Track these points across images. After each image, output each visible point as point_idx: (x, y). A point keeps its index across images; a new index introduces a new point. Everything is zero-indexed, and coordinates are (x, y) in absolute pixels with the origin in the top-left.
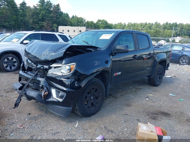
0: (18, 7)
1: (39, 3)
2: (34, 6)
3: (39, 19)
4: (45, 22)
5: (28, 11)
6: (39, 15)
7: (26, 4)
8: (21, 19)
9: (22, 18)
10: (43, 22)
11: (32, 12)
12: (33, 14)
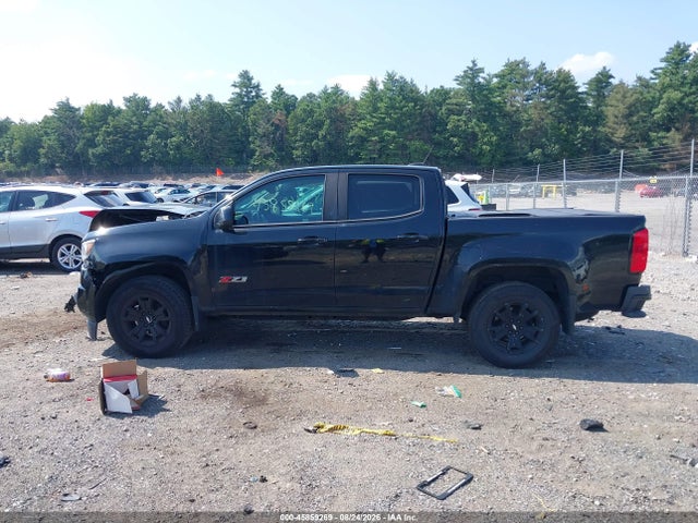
0: (582, 93)
1: (663, 65)
2: (639, 79)
3: (653, 123)
4: (677, 129)
5: (614, 102)
6: (657, 106)
7: (611, 77)
8: (583, 131)
9: (587, 129)
10: (668, 130)
11: (630, 100)
12: (633, 109)
